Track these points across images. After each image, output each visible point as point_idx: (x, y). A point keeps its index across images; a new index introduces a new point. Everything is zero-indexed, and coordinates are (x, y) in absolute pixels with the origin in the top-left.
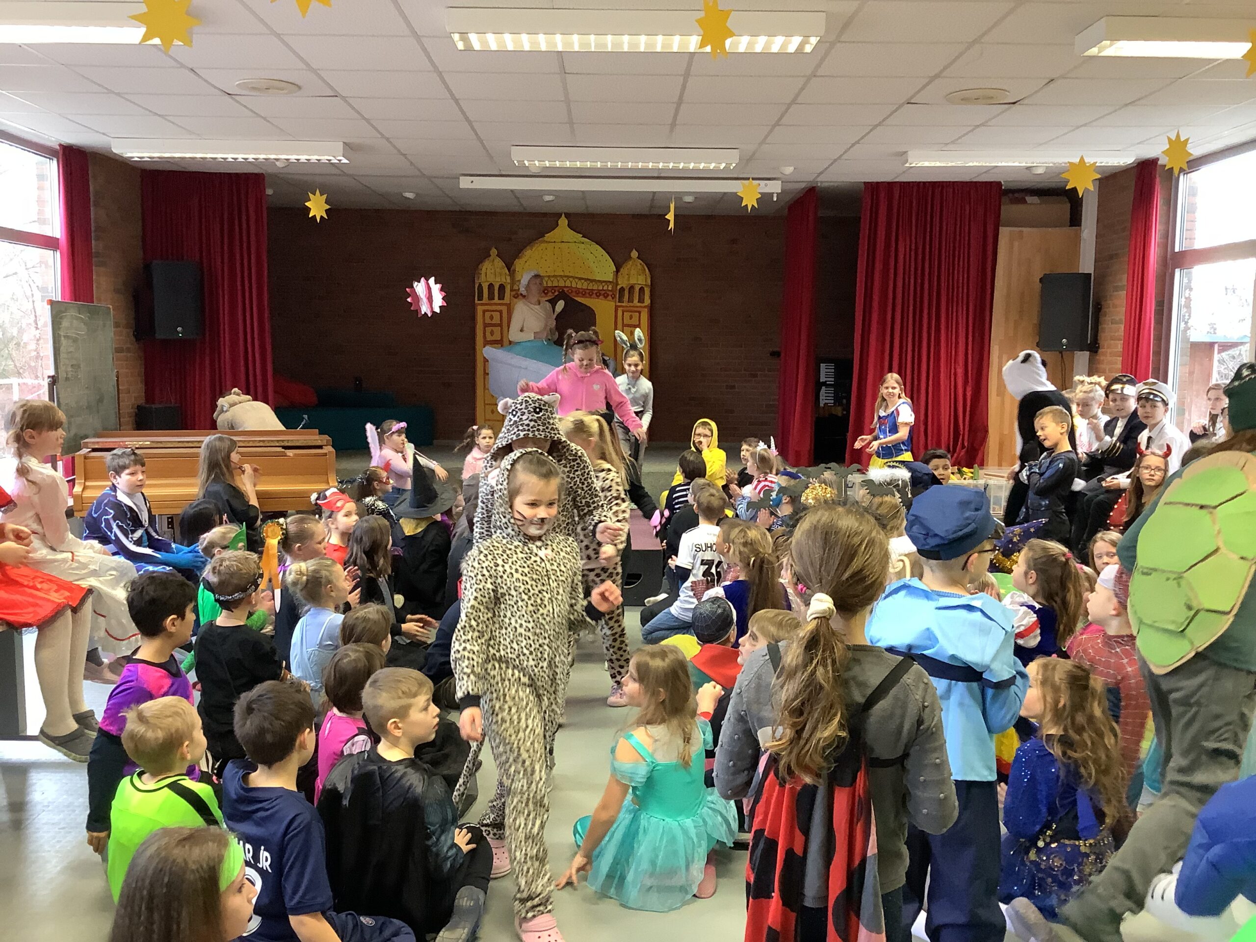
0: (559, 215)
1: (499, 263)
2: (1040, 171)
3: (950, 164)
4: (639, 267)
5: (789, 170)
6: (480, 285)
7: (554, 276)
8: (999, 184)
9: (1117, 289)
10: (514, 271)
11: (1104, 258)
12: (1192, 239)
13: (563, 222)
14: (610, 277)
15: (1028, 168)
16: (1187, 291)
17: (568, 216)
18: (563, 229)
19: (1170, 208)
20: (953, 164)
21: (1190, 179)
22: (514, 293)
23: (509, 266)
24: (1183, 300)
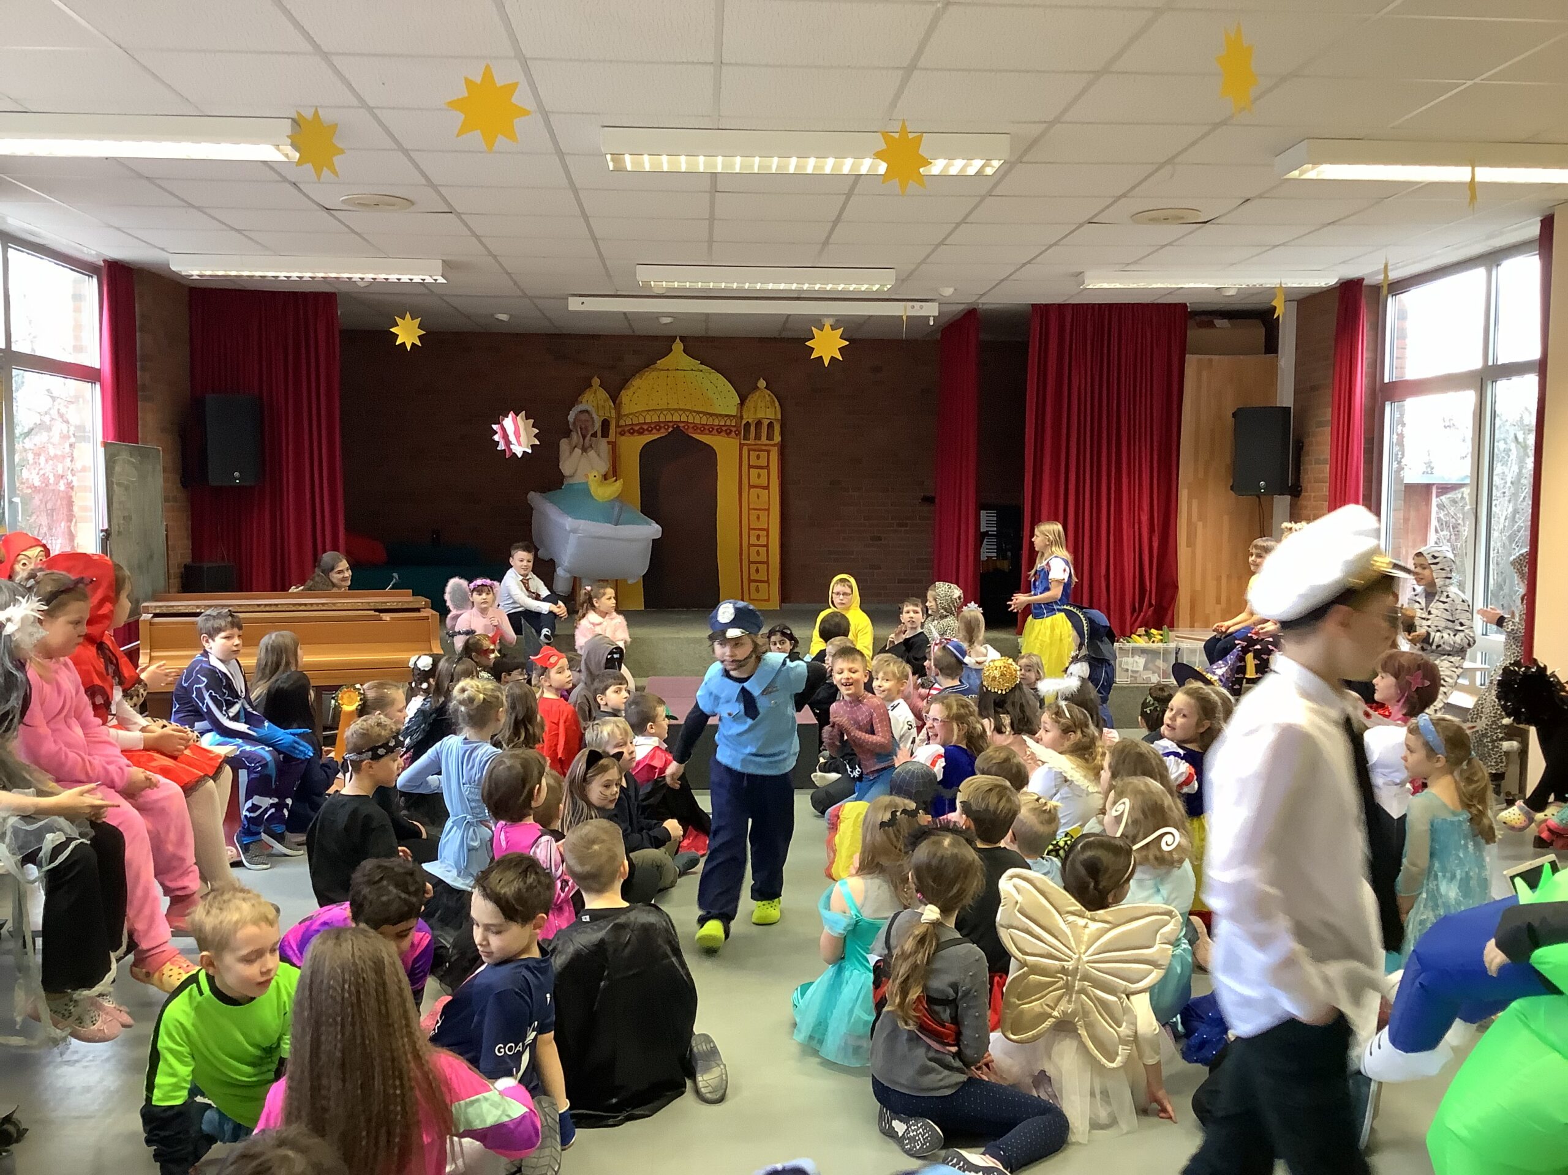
0: (673, 339)
1: (603, 394)
2: (1232, 292)
3: (1131, 286)
4: (768, 398)
5: (948, 292)
7: (668, 410)
8: (1185, 305)
9: (1321, 424)
10: (621, 403)
11: (1303, 390)
12: (1402, 368)
13: (678, 346)
14: (733, 411)
15: (1219, 290)
16: (1399, 427)
17: (683, 339)
18: (678, 354)
19: (1377, 333)
20: (1135, 286)
21: (1399, 301)
22: (620, 429)
23: (614, 398)
24: (1395, 437)
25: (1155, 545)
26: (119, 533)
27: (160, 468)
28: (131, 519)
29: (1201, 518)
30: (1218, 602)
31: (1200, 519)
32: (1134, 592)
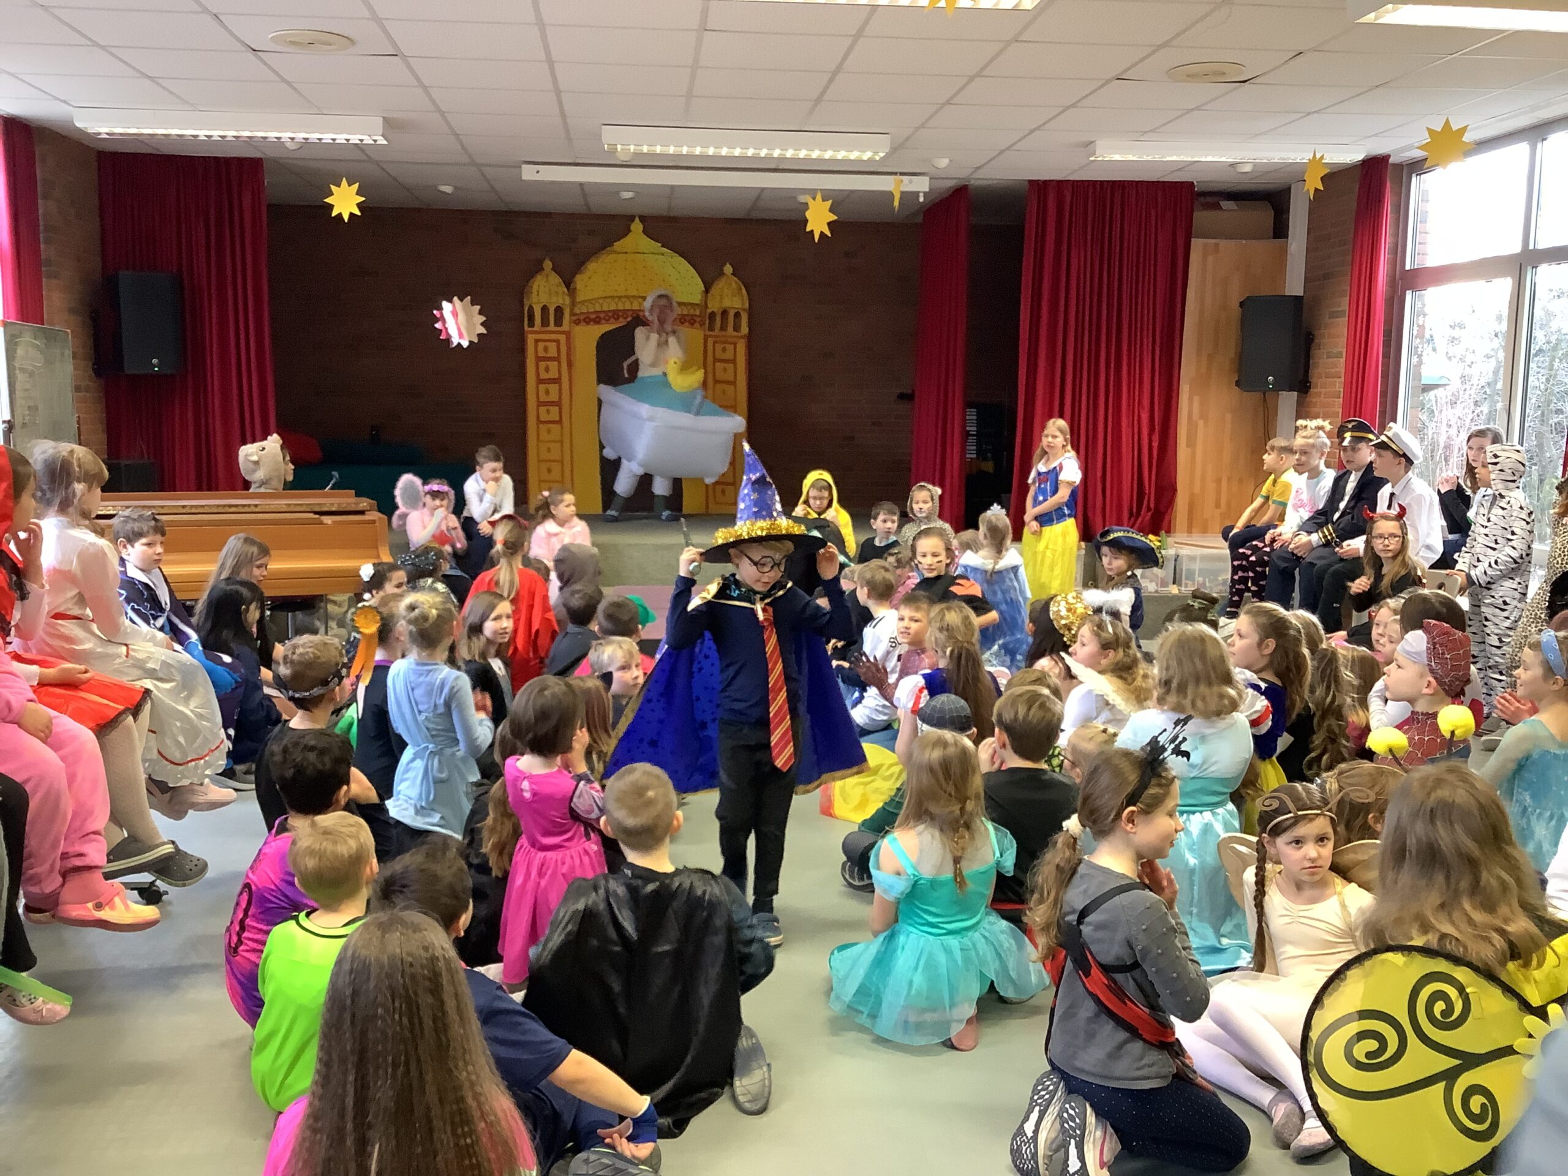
0: (632, 218)
1: (555, 279)
2: (1247, 168)
3: (1145, 158)
4: (734, 285)
5: (943, 163)
6: (531, 308)
7: (628, 297)
8: (1192, 184)
9: (1334, 315)
10: (575, 289)
11: (1316, 276)
12: (1426, 254)
13: (637, 226)
14: (697, 298)
15: (1233, 165)
16: (1421, 318)
17: (643, 219)
18: (637, 236)
20: (1149, 158)
21: (1423, 182)
22: (574, 318)
23: (568, 283)
24: (1416, 328)
25: (1155, 444)
26: (24, 425)
27: (68, 353)
28: (37, 409)
29: (1203, 416)
30: (1218, 506)
31: (1201, 417)
32: (1132, 496)
